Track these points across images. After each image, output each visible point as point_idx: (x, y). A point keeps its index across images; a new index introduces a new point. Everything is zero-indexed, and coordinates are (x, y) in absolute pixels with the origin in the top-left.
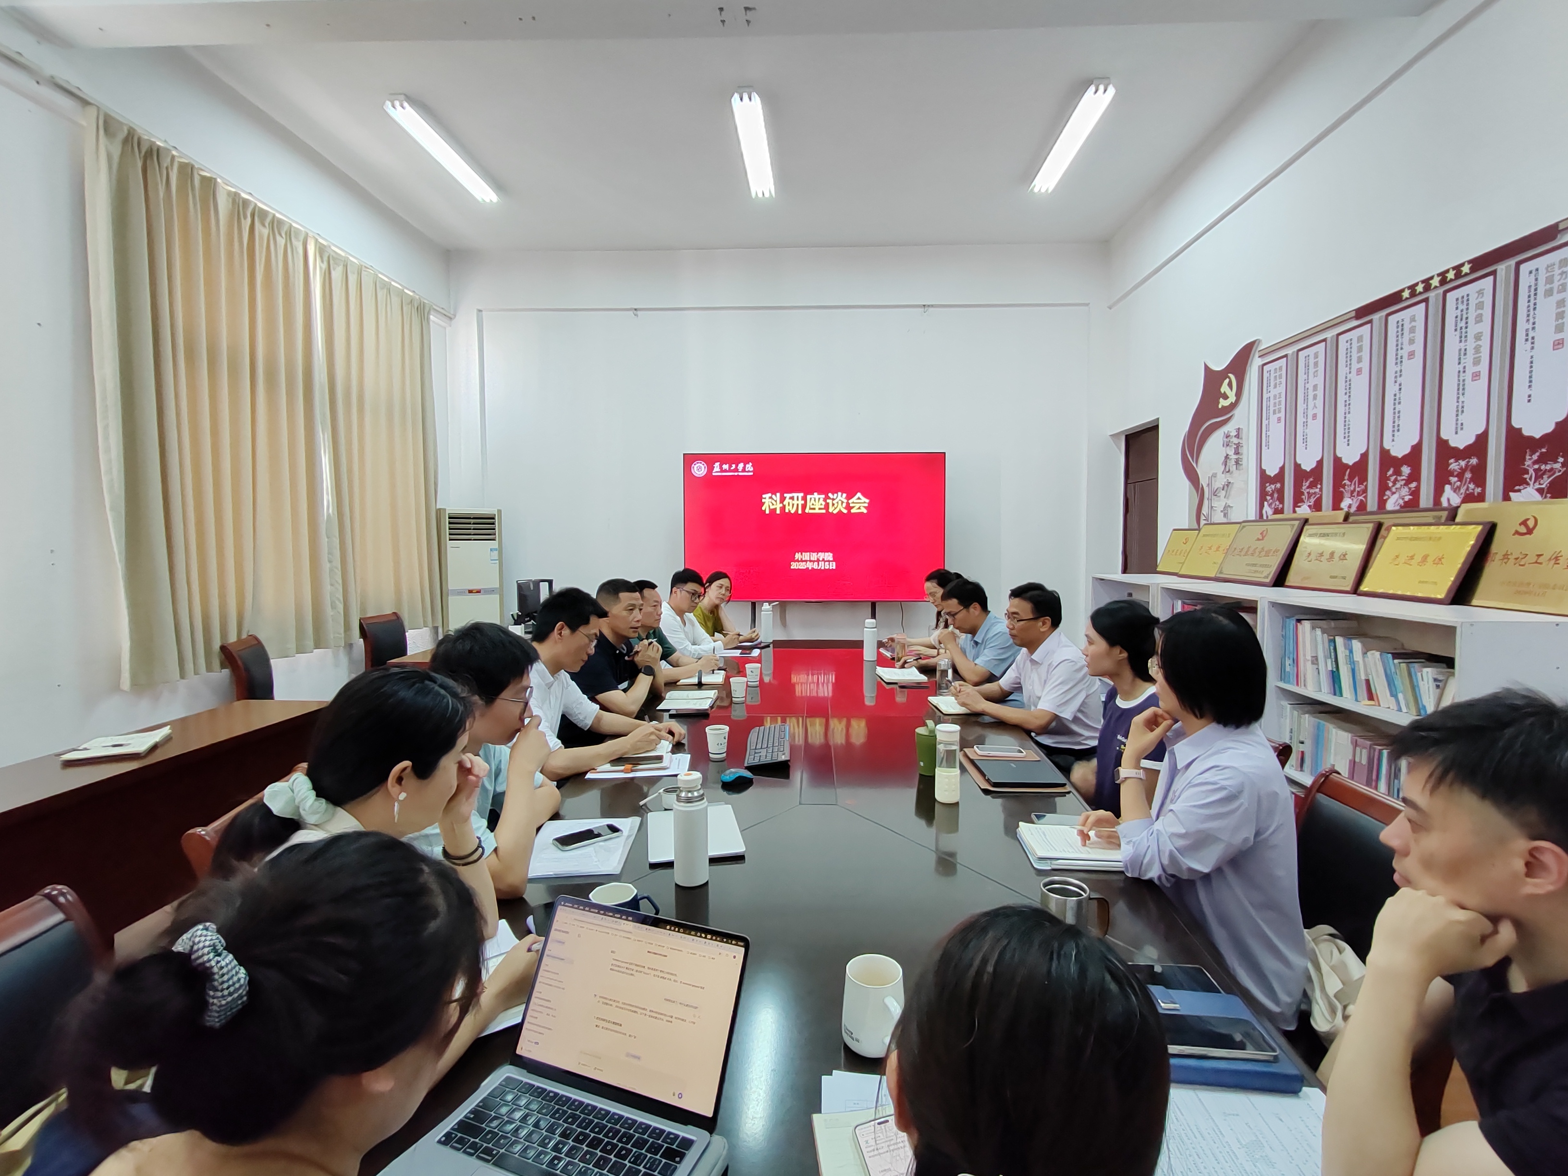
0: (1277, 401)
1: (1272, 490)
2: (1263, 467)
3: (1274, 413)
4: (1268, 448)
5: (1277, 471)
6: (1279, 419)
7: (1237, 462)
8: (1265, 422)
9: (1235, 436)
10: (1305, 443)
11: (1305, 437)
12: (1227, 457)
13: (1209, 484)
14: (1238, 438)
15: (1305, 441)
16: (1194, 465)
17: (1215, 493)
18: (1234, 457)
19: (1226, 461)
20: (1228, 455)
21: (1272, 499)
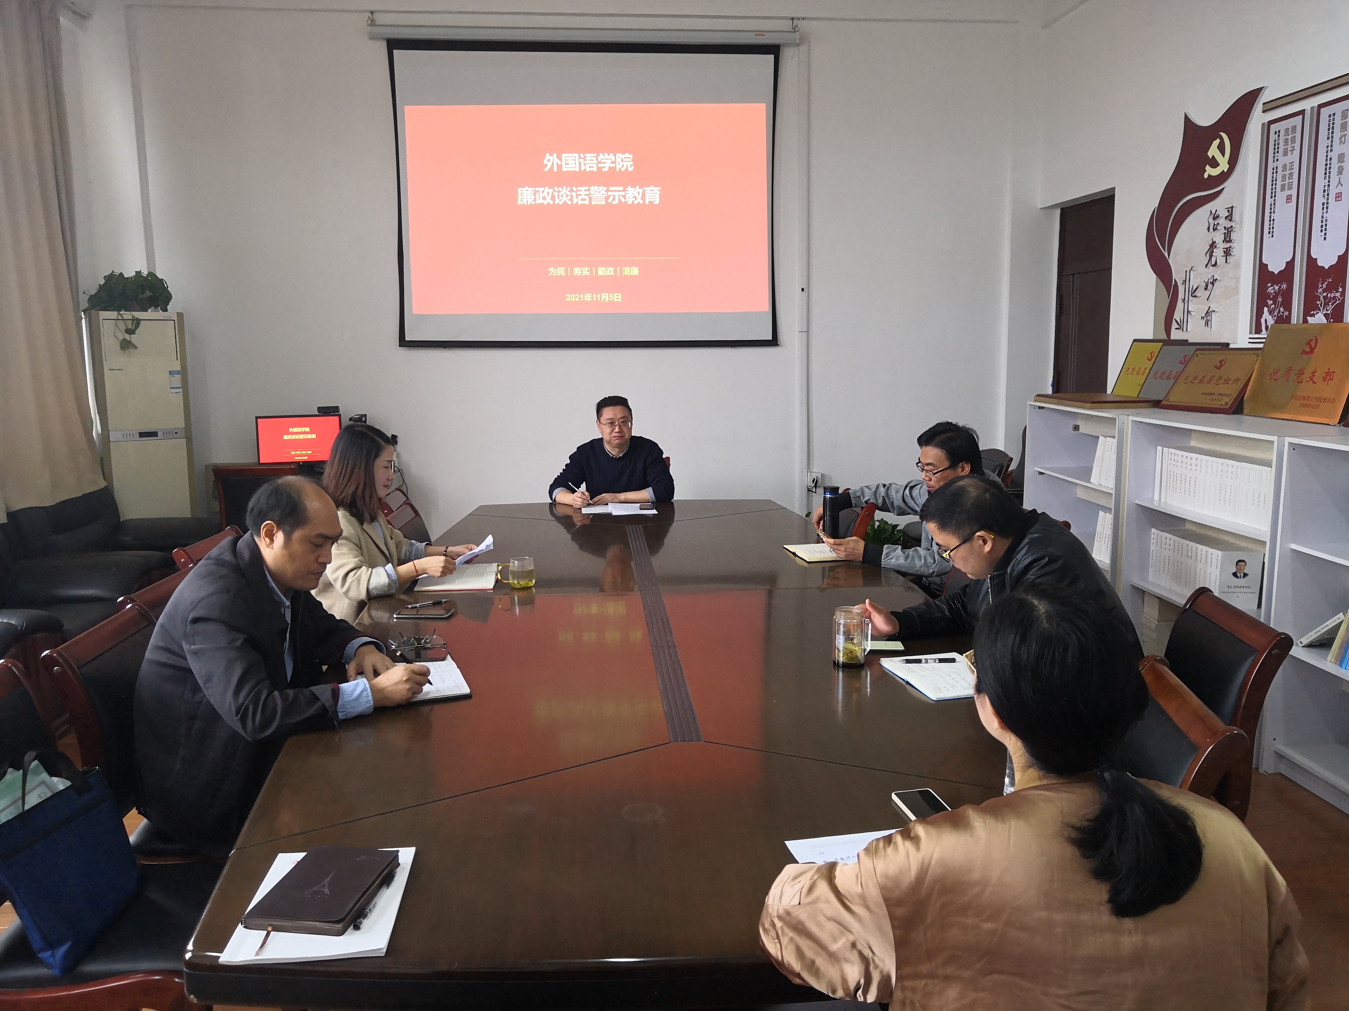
0: (1288, 172)
1: (1275, 292)
2: (1264, 261)
3: (1283, 189)
4: (1273, 235)
5: (1283, 267)
6: (1289, 198)
7: (1227, 253)
8: (1269, 201)
9: (1226, 218)
10: (1324, 232)
11: (1324, 221)
12: (1213, 245)
13: (1185, 281)
14: (1231, 220)
15: (1324, 228)
16: (1166, 254)
17: (1193, 294)
18: (1221, 246)
19: (1212, 252)
20: (1214, 243)
21: (1274, 303)
